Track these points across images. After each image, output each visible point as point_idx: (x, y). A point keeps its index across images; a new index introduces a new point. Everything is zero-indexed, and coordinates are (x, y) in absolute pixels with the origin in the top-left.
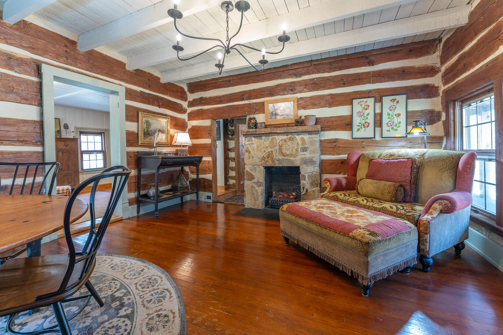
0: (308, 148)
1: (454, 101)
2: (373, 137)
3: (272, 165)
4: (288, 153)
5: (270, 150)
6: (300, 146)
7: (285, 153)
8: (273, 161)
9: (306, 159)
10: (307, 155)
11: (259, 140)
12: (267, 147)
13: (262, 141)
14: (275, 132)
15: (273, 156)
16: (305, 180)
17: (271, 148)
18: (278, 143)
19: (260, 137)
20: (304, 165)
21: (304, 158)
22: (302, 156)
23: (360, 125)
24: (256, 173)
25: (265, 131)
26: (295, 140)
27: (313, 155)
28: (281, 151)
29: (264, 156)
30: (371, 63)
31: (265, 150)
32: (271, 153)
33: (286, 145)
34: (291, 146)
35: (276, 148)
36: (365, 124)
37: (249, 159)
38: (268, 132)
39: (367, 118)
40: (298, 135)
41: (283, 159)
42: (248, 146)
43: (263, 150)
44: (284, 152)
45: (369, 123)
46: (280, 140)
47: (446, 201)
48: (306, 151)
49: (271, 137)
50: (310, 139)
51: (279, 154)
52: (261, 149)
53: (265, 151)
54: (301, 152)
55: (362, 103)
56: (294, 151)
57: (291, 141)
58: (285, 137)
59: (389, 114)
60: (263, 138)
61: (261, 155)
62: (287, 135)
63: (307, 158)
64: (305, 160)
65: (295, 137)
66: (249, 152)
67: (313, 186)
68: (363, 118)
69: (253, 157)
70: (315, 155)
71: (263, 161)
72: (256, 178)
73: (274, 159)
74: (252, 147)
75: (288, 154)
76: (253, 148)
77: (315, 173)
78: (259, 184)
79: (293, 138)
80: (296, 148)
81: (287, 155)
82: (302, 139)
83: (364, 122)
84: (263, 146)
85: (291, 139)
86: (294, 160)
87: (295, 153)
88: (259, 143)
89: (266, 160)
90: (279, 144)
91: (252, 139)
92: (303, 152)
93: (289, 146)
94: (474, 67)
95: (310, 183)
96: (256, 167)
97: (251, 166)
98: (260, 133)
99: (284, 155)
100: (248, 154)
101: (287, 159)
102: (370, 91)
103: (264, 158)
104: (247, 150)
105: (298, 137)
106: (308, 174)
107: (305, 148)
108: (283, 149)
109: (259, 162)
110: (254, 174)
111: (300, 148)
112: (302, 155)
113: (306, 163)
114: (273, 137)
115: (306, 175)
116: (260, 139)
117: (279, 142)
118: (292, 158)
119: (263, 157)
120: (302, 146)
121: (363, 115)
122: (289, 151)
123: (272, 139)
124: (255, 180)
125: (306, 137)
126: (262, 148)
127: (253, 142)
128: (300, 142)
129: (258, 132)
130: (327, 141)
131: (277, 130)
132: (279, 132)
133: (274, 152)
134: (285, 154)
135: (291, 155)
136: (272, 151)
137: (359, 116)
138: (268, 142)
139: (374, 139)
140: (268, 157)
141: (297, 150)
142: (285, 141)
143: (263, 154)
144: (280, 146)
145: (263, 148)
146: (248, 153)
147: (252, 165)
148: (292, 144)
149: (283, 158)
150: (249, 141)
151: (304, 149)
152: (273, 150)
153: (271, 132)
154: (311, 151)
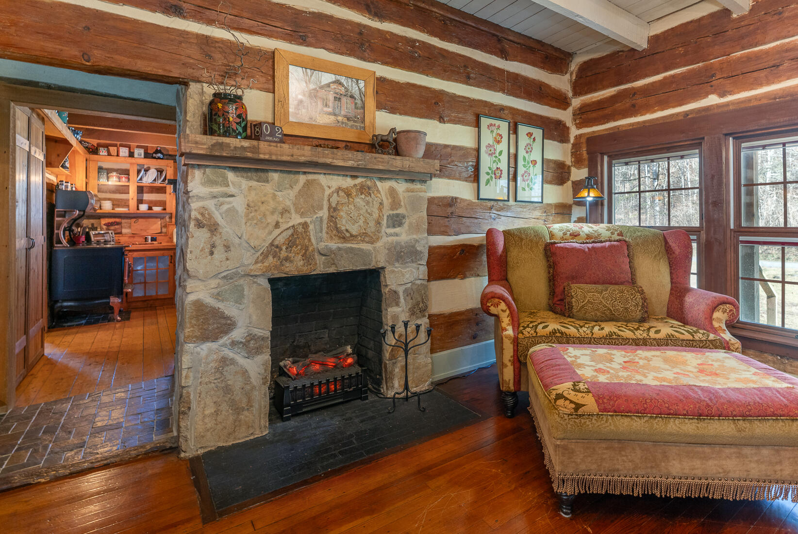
0: (404, 217)
1: (602, 154)
2: (506, 198)
3: (305, 270)
4: (354, 230)
5: (296, 220)
6: (387, 212)
7: (347, 231)
8: (307, 257)
9: (402, 247)
10: (403, 235)
11: (254, 183)
12: (285, 211)
13: (268, 188)
14: (329, 161)
15: (310, 240)
16: (397, 304)
17: (302, 215)
18: (326, 198)
19: (262, 174)
20: (397, 265)
21: (398, 243)
22: (390, 239)
23: (490, 172)
24: (242, 307)
25: (292, 156)
26: (375, 192)
27: (415, 236)
28: (336, 223)
29: (276, 243)
30: (504, 54)
31: (280, 220)
32: (300, 229)
33: (351, 206)
34: (364, 211)
35: (320, 214)
36: (497, 172)
37: (212, 253)
38: (302, 159)
39: (499, 160)
40: (381, 179)
41: (339, 249)
42: (210, 204)
43: (272, 219)
44: (343, 228)
45: (501, 171)
46: (333, 189)
47: (730, 306)
48: (400, 224)
49: (302, 179)
50: (410, 194)
51: (327, 233)
52: (264, 216)
53: (277, 225)
54: (388, 227)
55: (493, 128)
56: (372, 224)
57: (363, 196)
58: (347, 182)
59: (524, 159)
60: (275, 176)
61: (263, 237)
62: (354, 177)
63: (403, 243)
64: (398, 249)
65: (376, 185)
66: (214, 228)
67: (414, 317)
68: (494, 159)
69: (227, 248)
70: (420, 236)
71: (271, 258)
72: (239, 324)
73: (313, 251)
74: (225, 207)
75: (354, 233)
76: (232, 211)
77: (419, 282)
78: (249, 346)
79: (369, 188)
80: (376, 215)
81: (352, 236)
82: (392, 192)
83: (494, 167)
84: (272, 204)
85: (364, 190)
86: (370, 251)
87: (373, 230)
88: (253, 193)
89: (283, 254)
90: (329, 200)
91: (225, 178)
92: (394, 227)
93: (358, 208)
94: (655, 111)
95: (410, 309)
96: (241, 282)
97: (217, 281)
98: (274, 158)
99: (344, 238)
100: (208, 235)
101: (352, 249)
102: (502, 108)
103: (274, 249)
104: (199, 217)
105: (383, 186)
106: (403, 287)
107: (398, 215)
108: (341, 217)
109: (256, 262)
110: (229, 309)
111: (385, 218)
112: (391, 235)
113: (401, 257)
114: (311, 177)
115: (401, 290)
116: (258, 181)
117: (330, 196)
118: (365, 246)
119: (272, 244)
120: (391, 212)
121: (494, 154)
122: (357, 225)
123: (308, 184)
124: (237, 334)
125: (401, 187)
126: (267, 213)
127: (231, 190)
128: (387, 202)
129: (264, 154)
130: (436, 201)
131: (333, 159)
132: (341, 163)
133: (311, 227)
134: (348, 235)
135: (364, 236)
136: (305, 225)
137: (489, 154)
138: (292, 194)
139: (506, 203)
140: (291, 243)
141: (378, 223)
142: (348, 194)
143: (270, 233)
144: (333, 210)
145: (273, 213)
146: (205, 230)
147: (224, 277)
148: (368, 203)
149: (340, 245)
150: (210, 182)
151: (396, 221)
152: (308, 220)
153: (315, 159)
154: (411, 224)
